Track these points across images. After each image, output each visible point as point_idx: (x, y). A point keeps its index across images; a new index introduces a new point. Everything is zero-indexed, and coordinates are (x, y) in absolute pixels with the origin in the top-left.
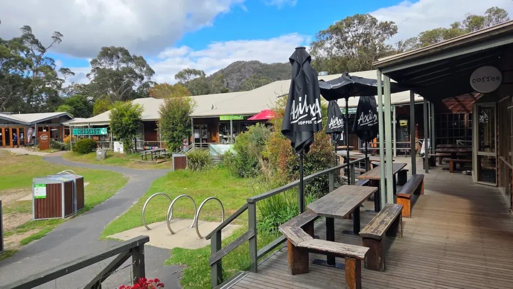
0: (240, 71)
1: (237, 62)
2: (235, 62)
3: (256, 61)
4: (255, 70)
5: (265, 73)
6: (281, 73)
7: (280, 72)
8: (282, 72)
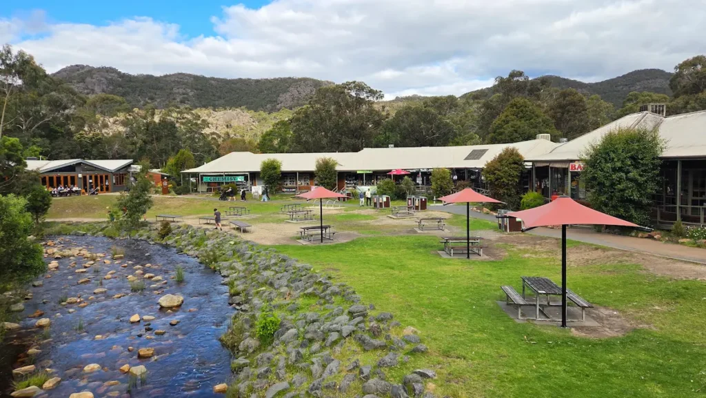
0: (83, 81)
1: (77, 66)
2: (72, 66)
3: (110, 68)
4: (111, 82)
5: (129, 87)
6: (155, 91)
7: (153, 89)
8: (156, 89)
